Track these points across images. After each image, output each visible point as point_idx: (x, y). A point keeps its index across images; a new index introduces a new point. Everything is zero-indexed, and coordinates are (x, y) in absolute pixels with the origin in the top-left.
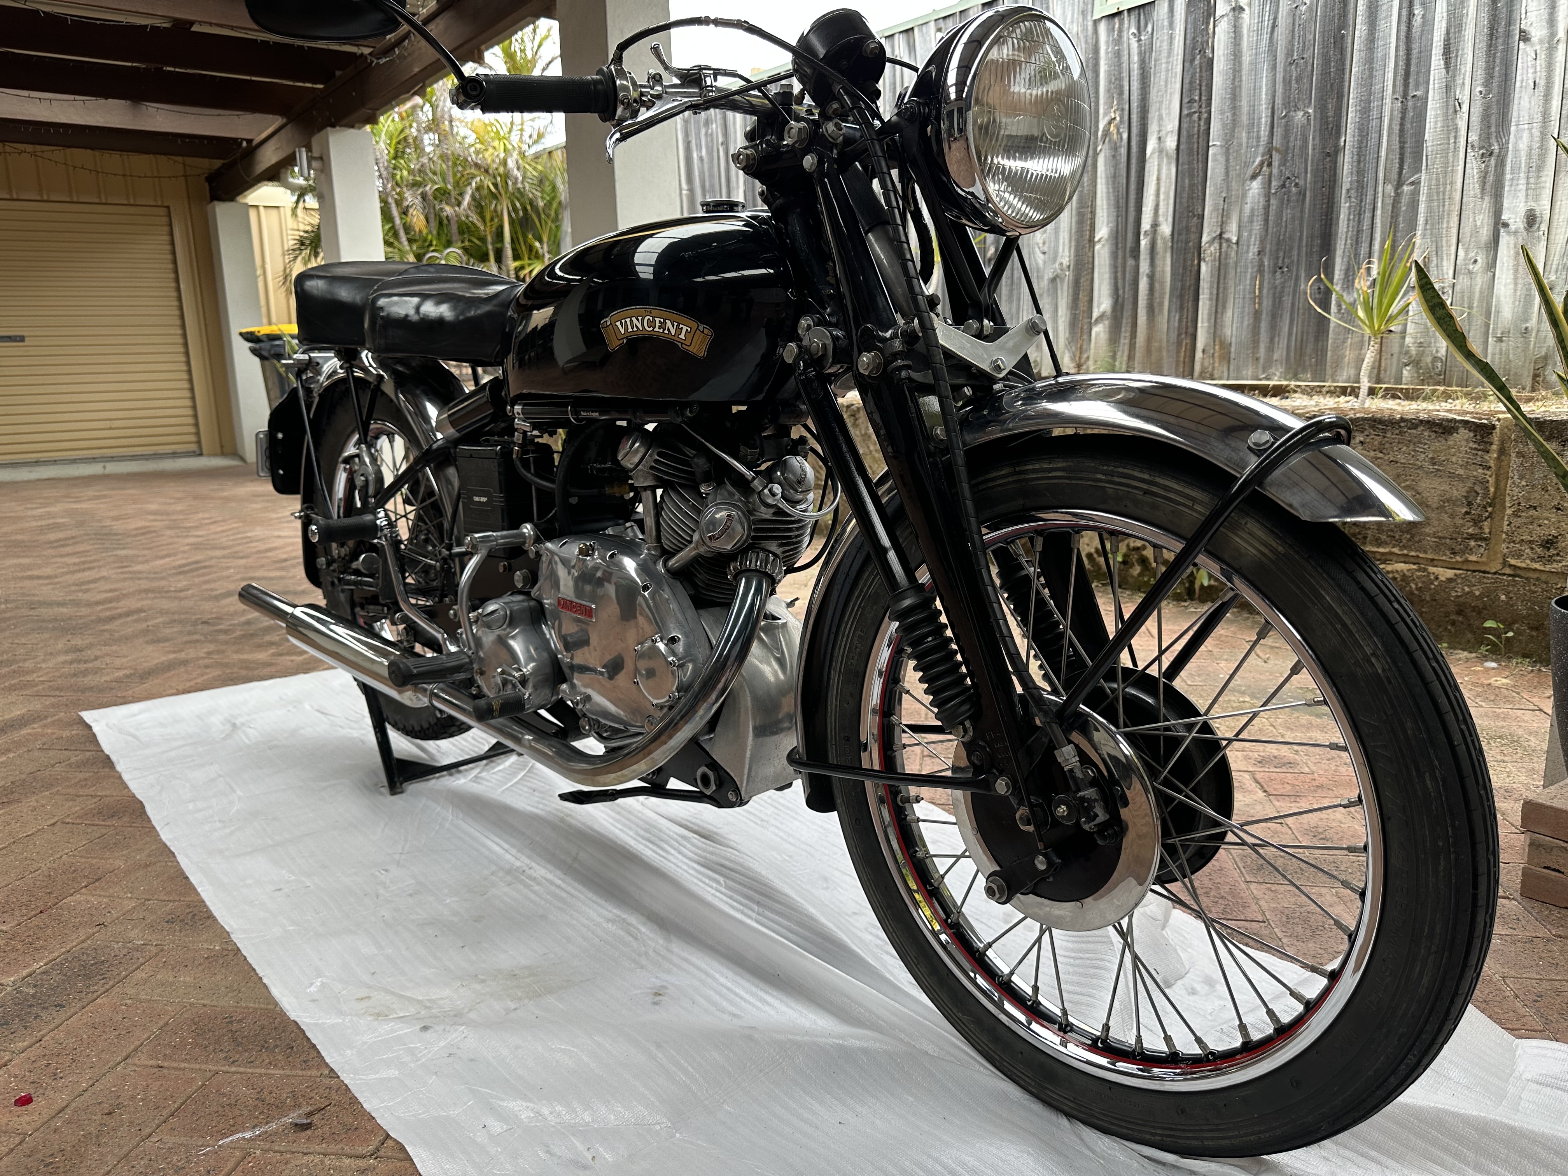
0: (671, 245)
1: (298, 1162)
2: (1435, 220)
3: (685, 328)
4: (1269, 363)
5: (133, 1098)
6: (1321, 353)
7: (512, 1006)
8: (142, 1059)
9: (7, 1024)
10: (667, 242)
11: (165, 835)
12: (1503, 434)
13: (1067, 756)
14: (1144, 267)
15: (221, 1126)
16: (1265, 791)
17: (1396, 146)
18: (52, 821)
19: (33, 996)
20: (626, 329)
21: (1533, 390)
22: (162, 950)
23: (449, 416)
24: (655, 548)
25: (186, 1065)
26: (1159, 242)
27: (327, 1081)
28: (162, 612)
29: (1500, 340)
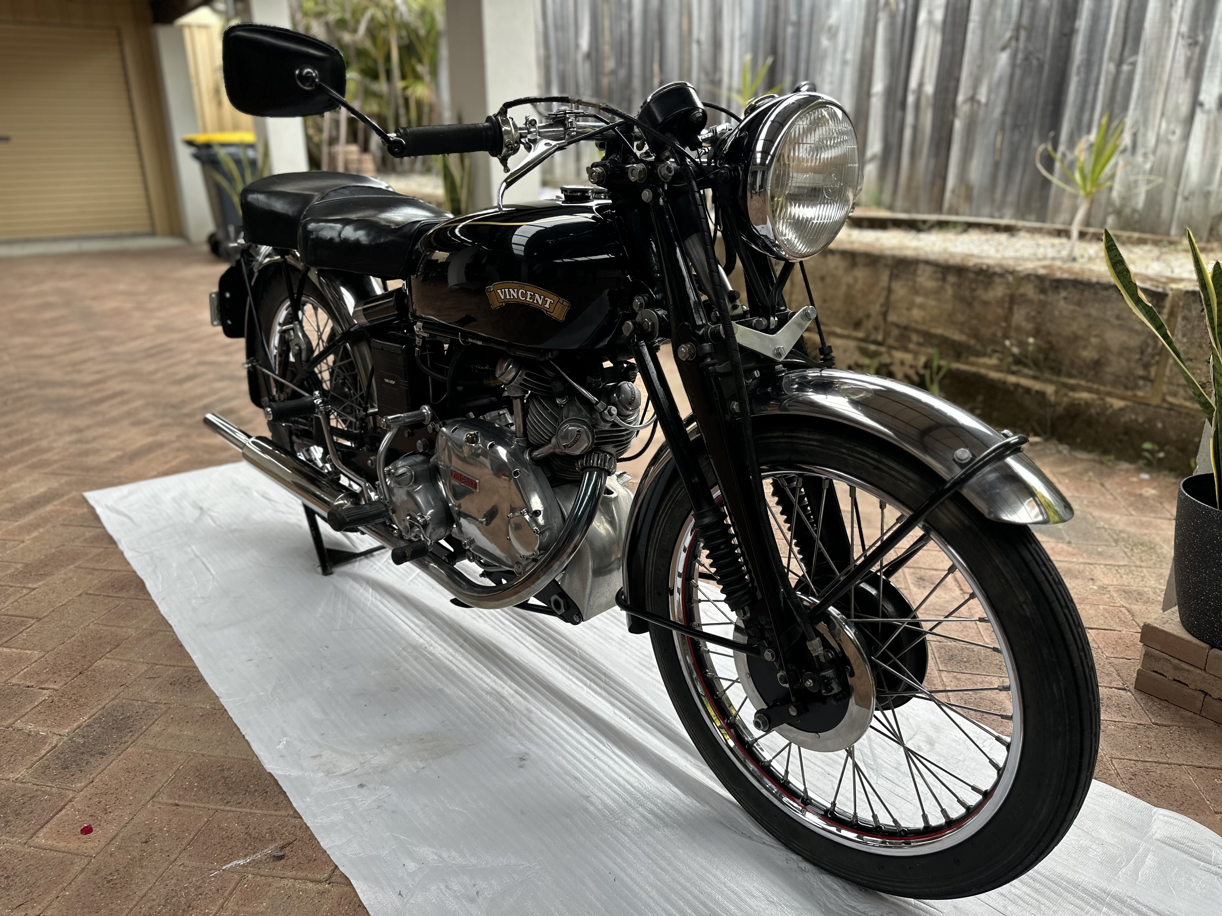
0: (538, 232)
1: (277, 885)
2: (1146, 96)
3: (549, 300)
4: (1003, 204)
5: (161, 830)
6: (1044, 199)
7: (421, 765)
8: (164, 798)
9: (67, 768)
10: (535, 230)
11: (163, 609)
12: (1173, 300)
13: (815, 647)
14: (910, 119)
15: (223, 854)
16: (961, 590)
17: (1121, 31)
18: (79, 593)
19: (83, 745)
20: (505, 296)
21: (1208, 241)
22: (169, 708)
23: (364, 310)
24: (523, 441)
25: (195, 804)
26: (923, 102)
27: (293, 820)
28: (141, 395)
29: (1186, 199)
